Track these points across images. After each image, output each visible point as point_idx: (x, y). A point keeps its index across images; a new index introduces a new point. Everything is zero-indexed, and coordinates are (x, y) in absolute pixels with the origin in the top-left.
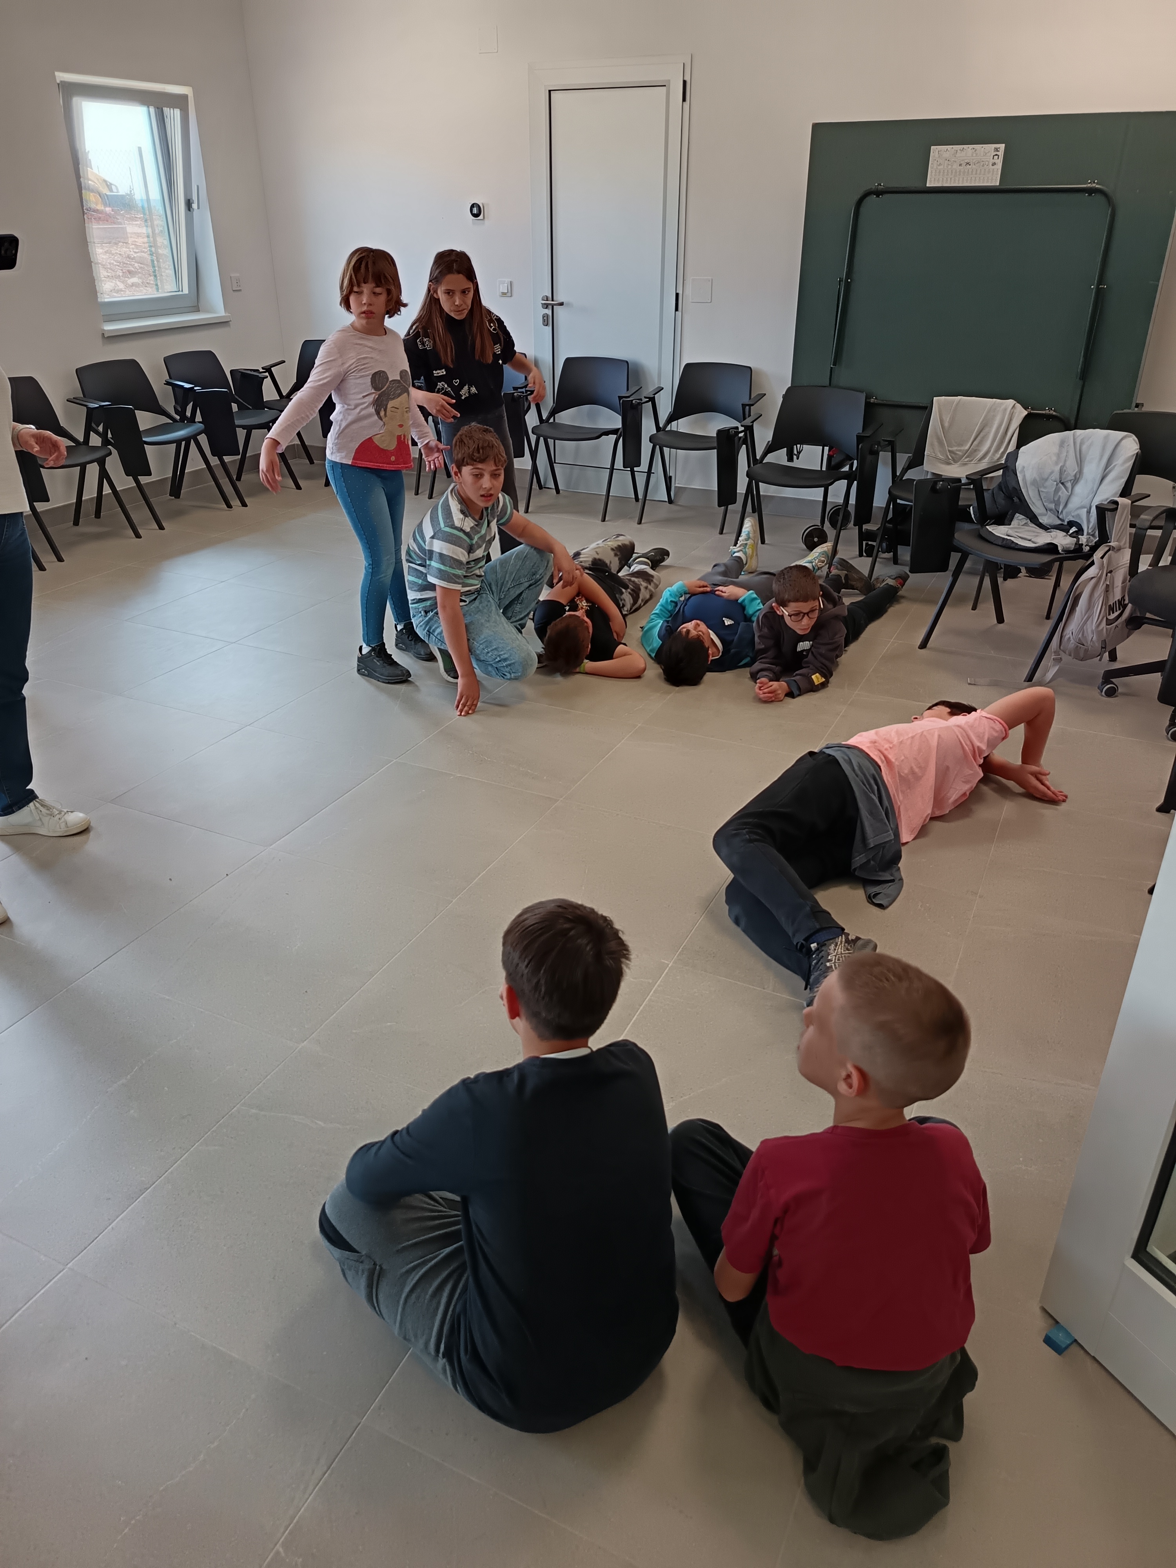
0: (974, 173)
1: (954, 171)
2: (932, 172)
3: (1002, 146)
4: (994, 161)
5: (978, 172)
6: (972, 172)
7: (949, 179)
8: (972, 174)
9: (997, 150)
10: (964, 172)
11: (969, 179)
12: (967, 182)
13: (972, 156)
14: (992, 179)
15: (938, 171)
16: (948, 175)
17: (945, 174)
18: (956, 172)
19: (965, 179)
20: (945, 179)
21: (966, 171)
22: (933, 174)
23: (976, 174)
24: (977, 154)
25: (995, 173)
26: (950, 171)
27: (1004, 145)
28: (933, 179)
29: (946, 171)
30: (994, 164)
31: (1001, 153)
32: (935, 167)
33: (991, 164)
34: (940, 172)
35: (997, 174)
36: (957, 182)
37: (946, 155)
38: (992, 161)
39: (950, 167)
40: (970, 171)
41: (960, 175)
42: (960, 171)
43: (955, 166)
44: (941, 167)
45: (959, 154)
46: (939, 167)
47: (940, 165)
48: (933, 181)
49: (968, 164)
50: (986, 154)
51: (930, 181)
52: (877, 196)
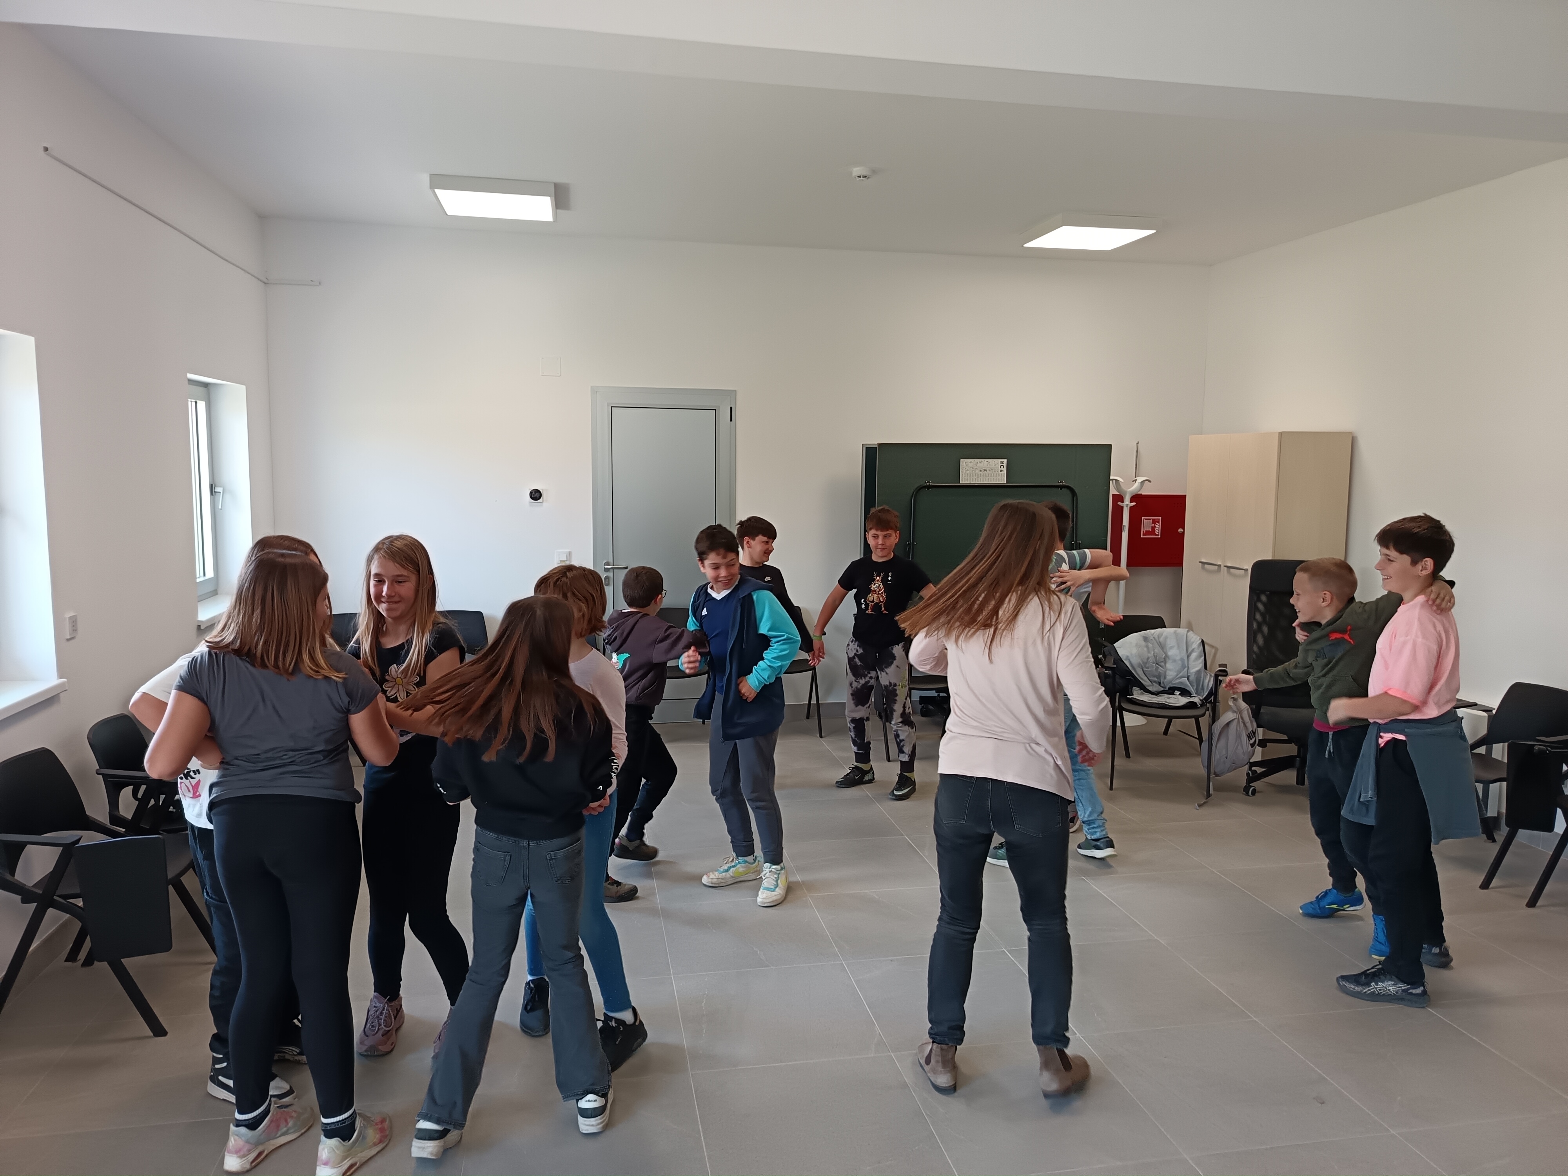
0: (990, 476)
1: (977, 474)
2: (962, 475)
4: (1001, 469)
5: (992, 475)
6: (988, 475)
7: (974, 479)
8: (988, 476)
9: (1002, 462)
10: (983, 475)
11: (987, 479)
12: (986, 481)
13: (987, 466)
14: (1001, 479)
15: (966, 474)
16: (973, 476)
17: (972, 476)
18: (978, 475)
19: (984, 479)
20: (971, 479)
21: (985, 474)
22: (964, 476)
23: (991, 476)
24: (990, 465)
25: (1003, 476)
26: (974, 475)
27: (1006, 460)
28: (964, 479)
29: (972, 475)
30: (1001, 471)
31: (1005, 464)
32: (964, 472)
33: (999, 471)
34: (968, 474)
35: (1004, 477)
36: (979, 480)
37: (971, 465)
38: (1000, 469)
39: (974, 472)
40: (987, 474)
41: (981, 476)
42: (981, 474)
44: (968, 472)
45: (978, 465)
46: (967, 472)
47: (967, 470)
48: (964, 480)
49: (985, 470)
50: (995, 465)
51: (962, 480)
52: (928, 489)
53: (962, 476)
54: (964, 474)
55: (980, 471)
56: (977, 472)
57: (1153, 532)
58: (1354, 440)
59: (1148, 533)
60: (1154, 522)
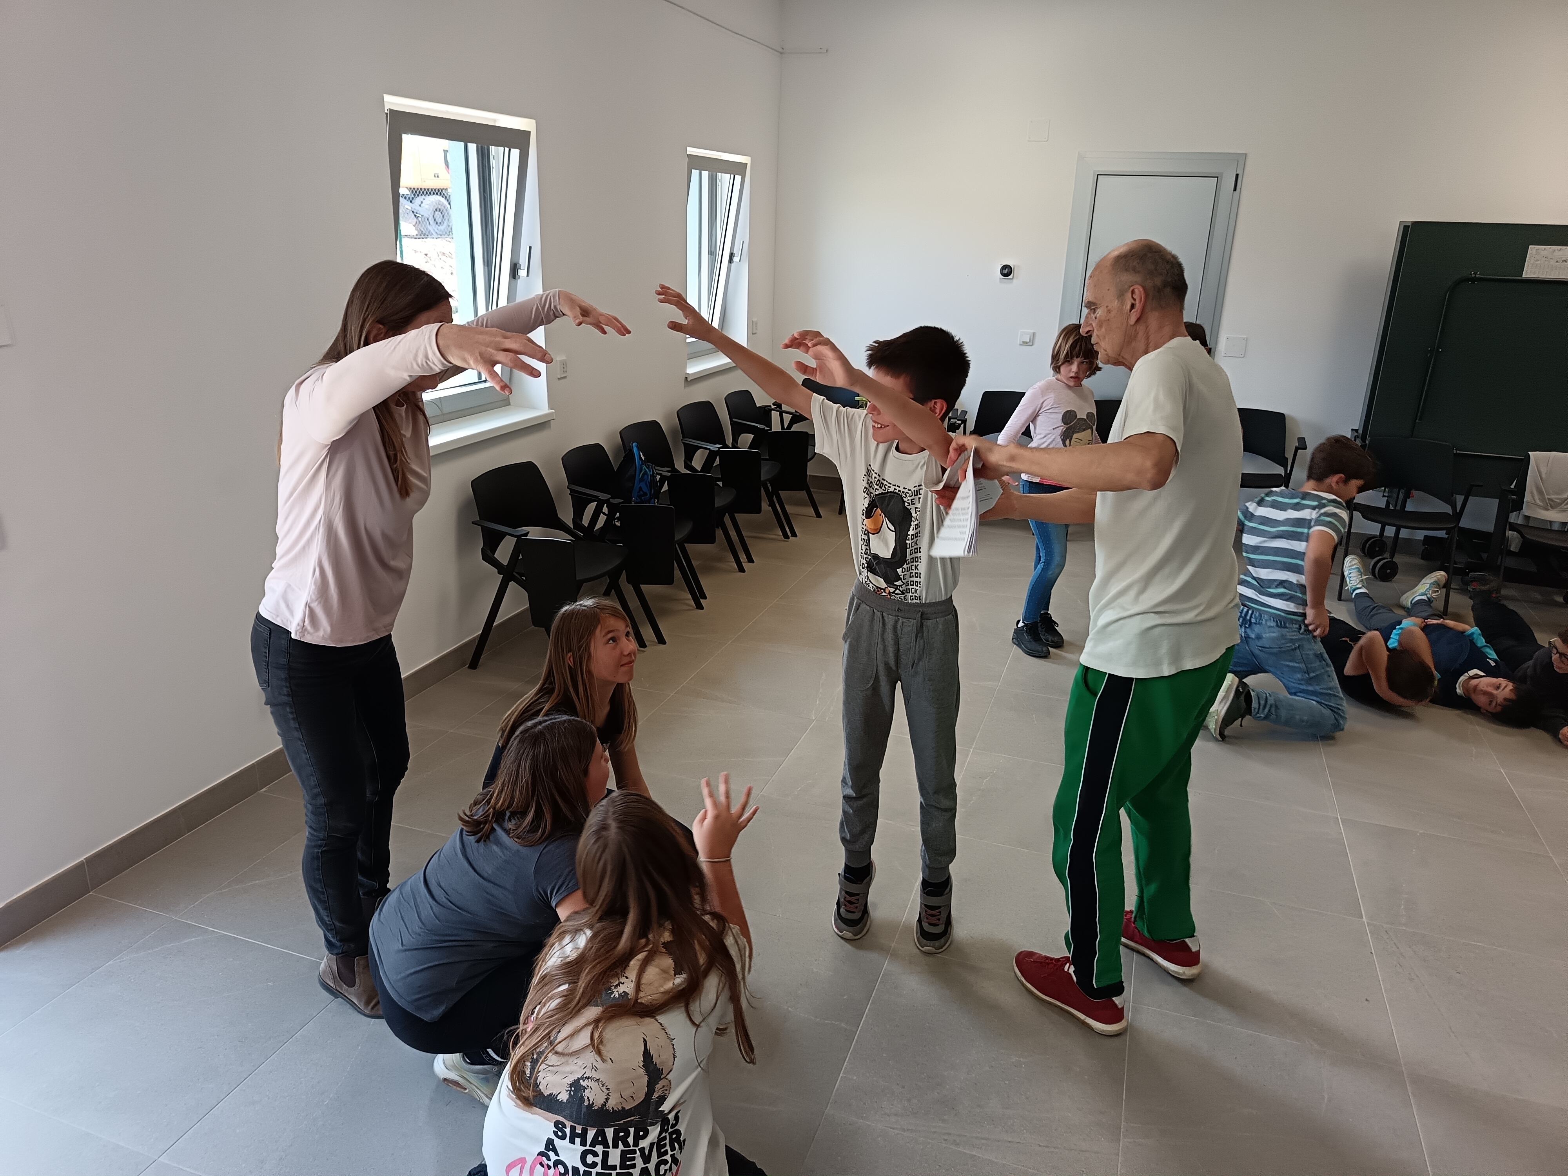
1: (1551, 266)
2: (1528, 266)
7: (1548, 272)
10: (1561, 267)
12: (1564, 275)
15: (1534, 265)
16: (1544, 269)
17: (1542, 268)
18: (1554, 267)
19: (1561, 273)
20: (1541, 272)
22: (1530, 267)
26: (1547, 266)
28: (1528, 271)
29: (1543, 266)
34: (1536, 266)
36: (1554, 274)
37: (1544, 253)
40: (1565, 266)
41: (1556, 269)
42: (1557, 267)
44: (1539, 262)
46: (1537, 262)
47: (1537, 261)
48: (1529, 273)
49: (1564, 261)
51: (1527, 273)
52: (1473, 282)
53: (1527, 268)
54: (1530, 265)
55: (1557, 262)
56: (1551, 263)
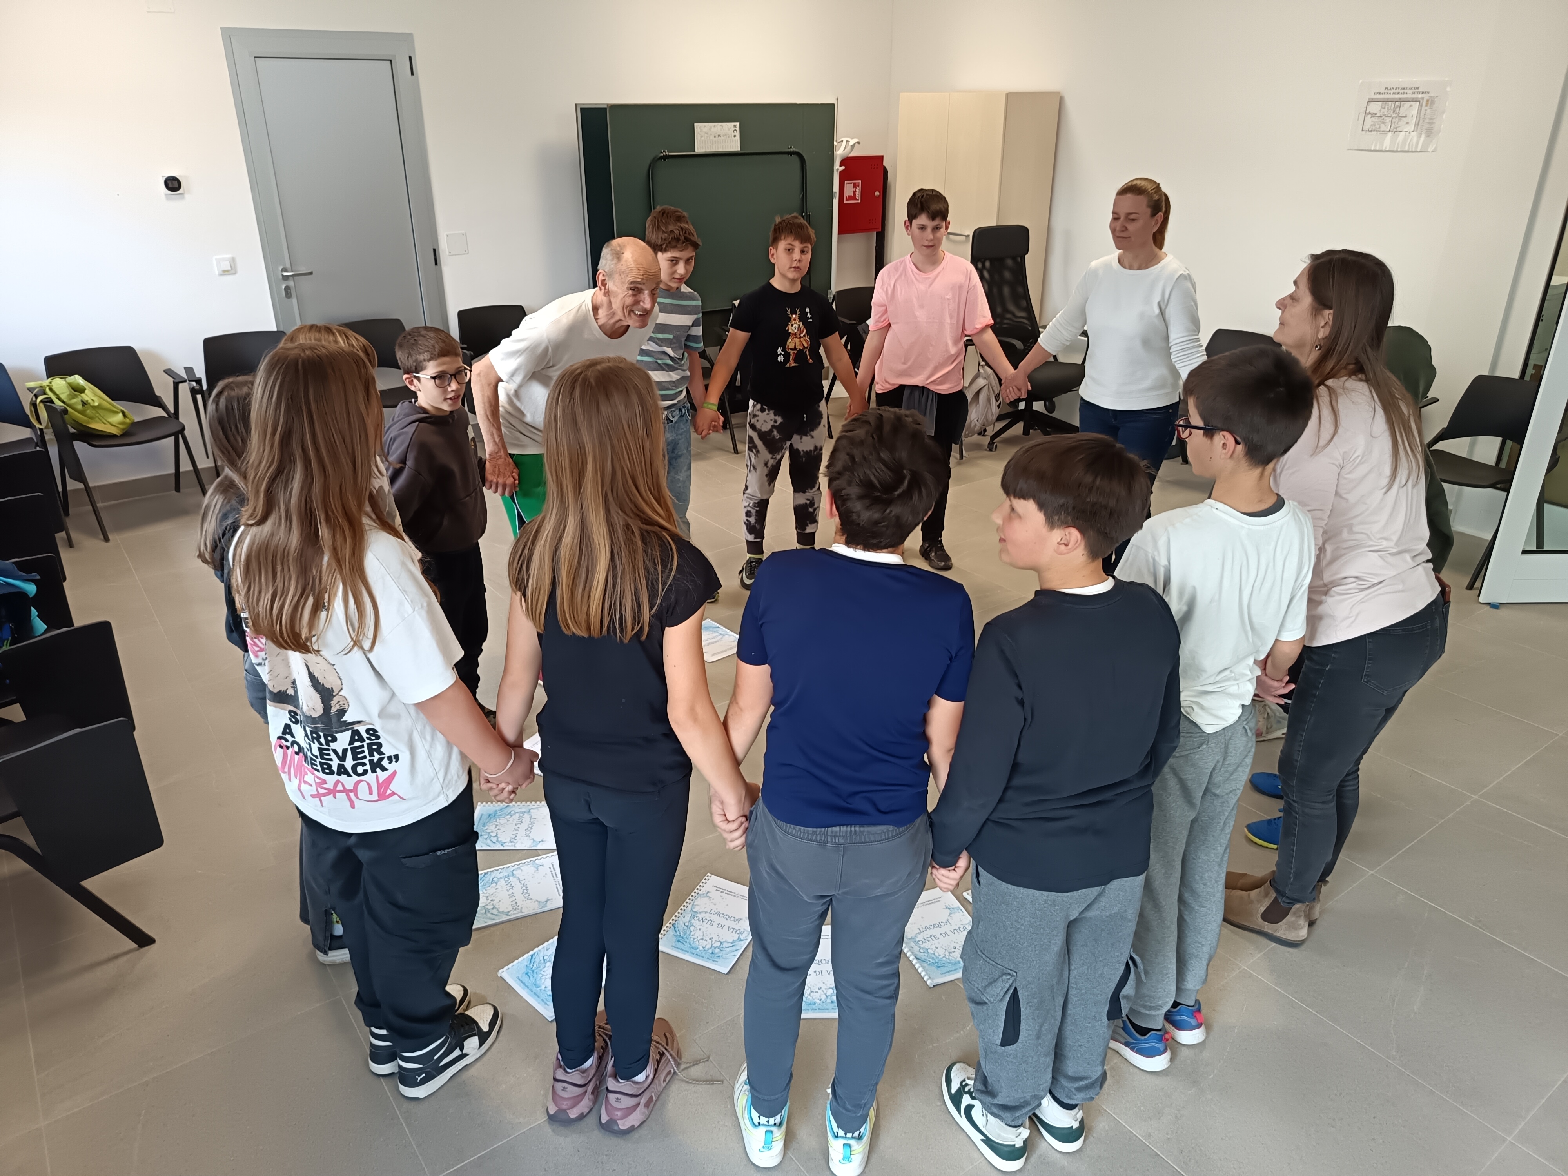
3: (738, 124)
5: (726, 142)
6: (722, 141)
7: (709, 147)
8: (722, 143)
9: (735, 126)
10: (718, 142)
11: (721, 146)
12: (720, 148)
13: (720, 130)
14: (735, 147)
15: (701, 141)
17: (706, 143)
18: (713, 141)
19: (719, 146)
23: (724, 143)
24: (723, 129)
25: (736, 142)
30: (735, 136)
31: (738, 130)
32: (699, 138)
33: (732, 136)
34: (703, 141)
35: (738, 143)
36: (715, 148)
37: (705, 130)
38: (733, 134)
39: (709, 138)
40: (720, 140)
41: (716, 143)
42: (715, 141)
43: (712, 137)
44: (703, 138)
45: (713, 129)
48: (700, 148)
49: (719, 136)
50: (729, 129)
51: (697, 148)
52: (665, 160)
53: (697, 144)
55: (715, 137)
57: (853, 197)
58: (1061, 100)
59: (850, 198)
60: (855, 186)
